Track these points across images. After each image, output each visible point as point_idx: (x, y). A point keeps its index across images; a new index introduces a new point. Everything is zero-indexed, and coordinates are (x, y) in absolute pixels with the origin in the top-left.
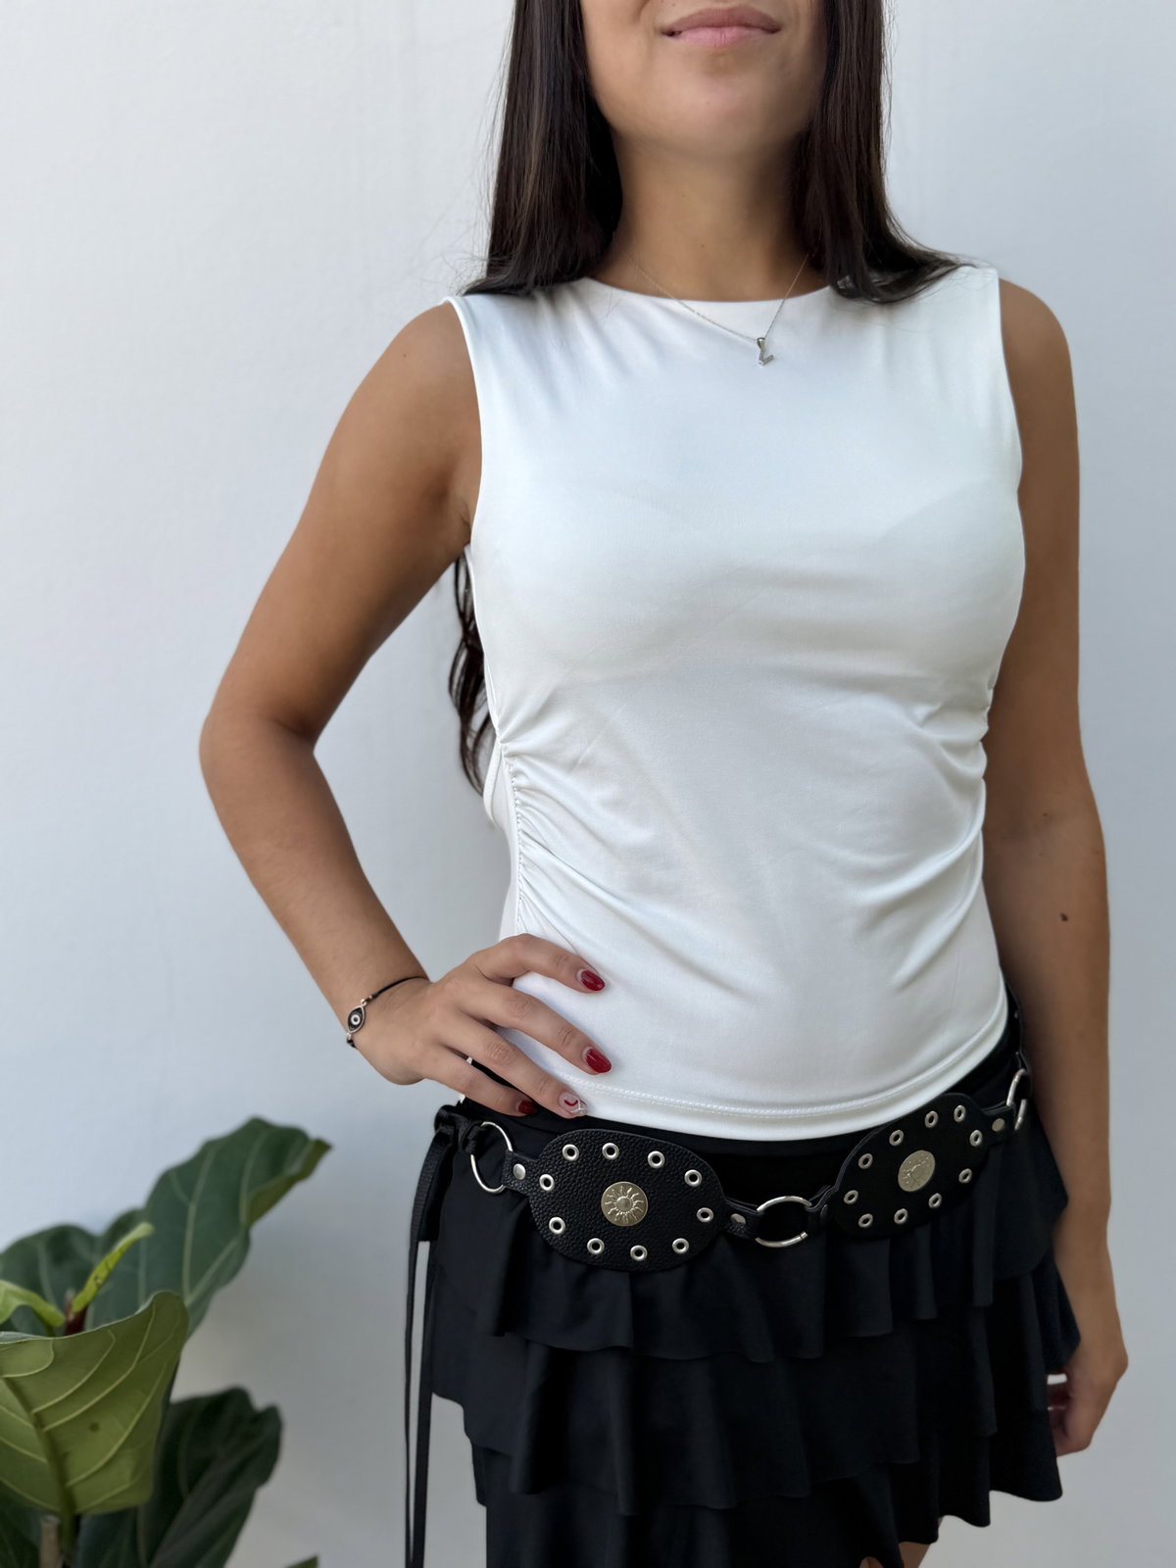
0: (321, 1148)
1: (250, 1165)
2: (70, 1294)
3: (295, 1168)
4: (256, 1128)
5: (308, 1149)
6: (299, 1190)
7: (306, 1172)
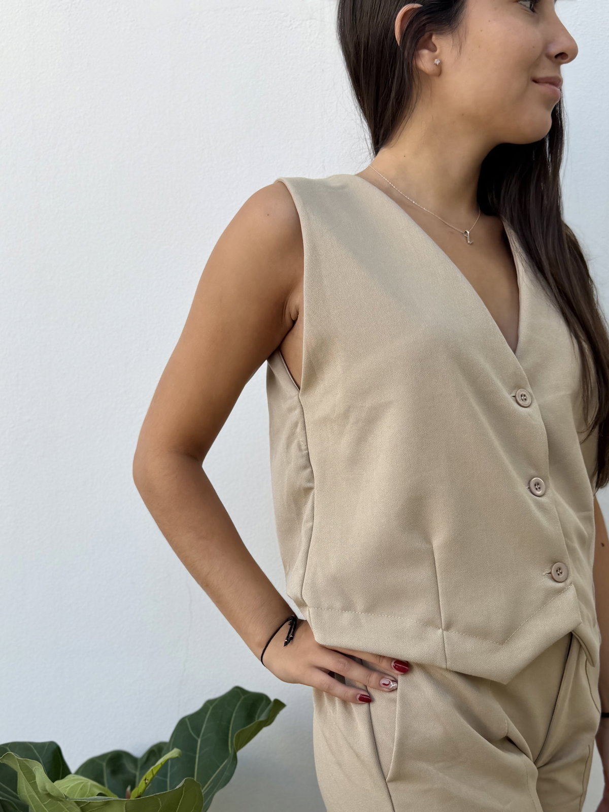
0: (279, 705)
1: (234, 715)
2: (129, 789)
3: (263, 718)
4: (238, 692)
5: (271, 705)
6: (265, 730)
7: (269, 721)
